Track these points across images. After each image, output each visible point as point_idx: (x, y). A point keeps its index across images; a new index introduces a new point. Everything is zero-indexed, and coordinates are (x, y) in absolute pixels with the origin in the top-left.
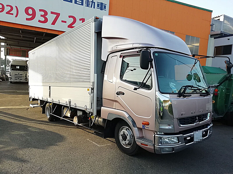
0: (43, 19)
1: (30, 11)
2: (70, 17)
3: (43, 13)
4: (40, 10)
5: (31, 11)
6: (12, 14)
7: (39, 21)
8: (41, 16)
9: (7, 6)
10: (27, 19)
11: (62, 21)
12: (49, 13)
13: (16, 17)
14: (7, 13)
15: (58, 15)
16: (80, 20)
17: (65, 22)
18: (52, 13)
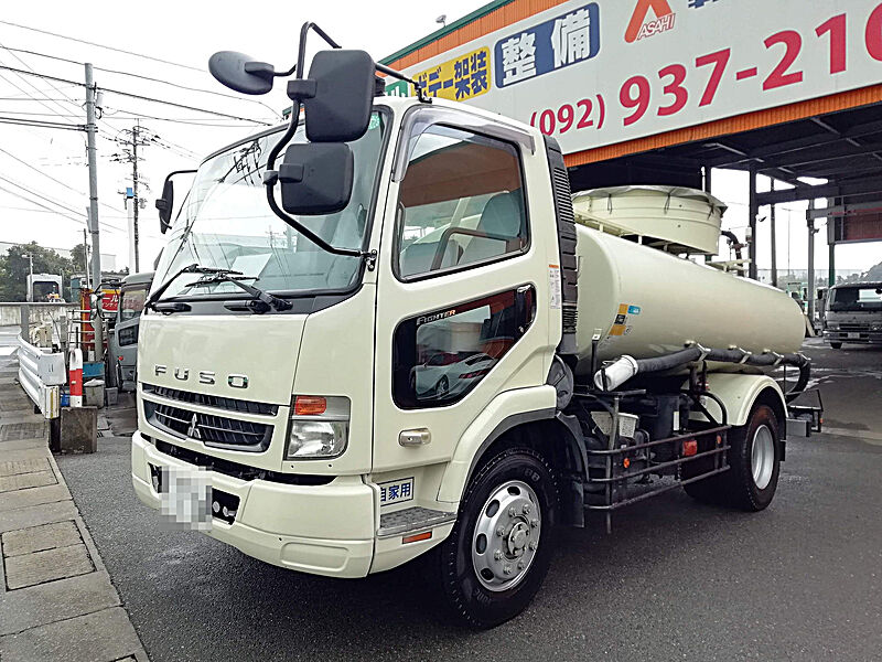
0: (672, 99)
1: (634, 92)
2: (769, 43)
3: (670, 78)
4: (662, 74)
5: (634, 90)
6: (591, 123)
7: (662, 112)
8: (667, 90)
9: (579, 104)
10: (628, 121)
11: (740, 76)
12: (690, 66)
13: (599, 127)
14: (579, 127)
15: (721, 58)
16: (820, 31)
17: (753, 72)
18: (700, 62)
